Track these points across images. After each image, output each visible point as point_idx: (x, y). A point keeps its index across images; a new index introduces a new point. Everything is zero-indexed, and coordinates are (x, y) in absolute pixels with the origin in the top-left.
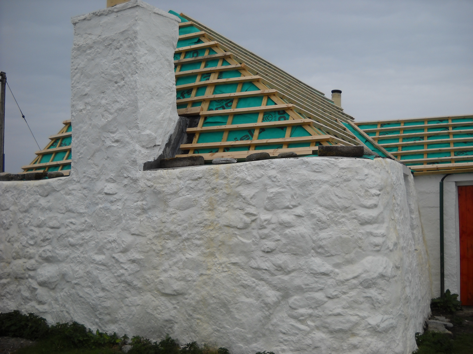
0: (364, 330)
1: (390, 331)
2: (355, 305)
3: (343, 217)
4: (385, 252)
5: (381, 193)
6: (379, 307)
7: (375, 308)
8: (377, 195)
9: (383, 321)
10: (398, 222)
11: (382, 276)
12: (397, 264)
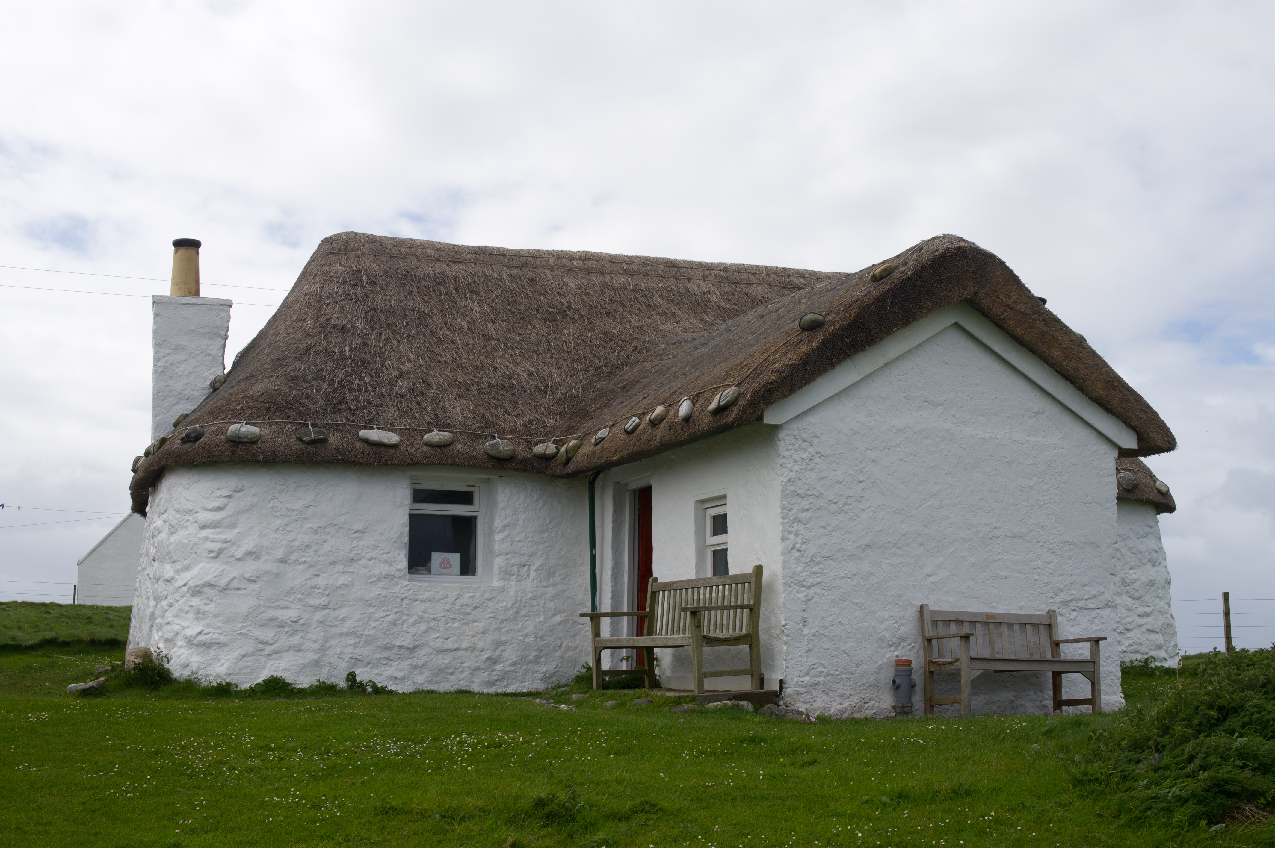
0: (182, 640)
4: (226, 560)
5: (237, 495)
6: (202, 618)
7: (197, 618)
8: (226, 497)
9: (203, 634)
10: (277, 529)
11: (210, 585)
12: (247, 576)
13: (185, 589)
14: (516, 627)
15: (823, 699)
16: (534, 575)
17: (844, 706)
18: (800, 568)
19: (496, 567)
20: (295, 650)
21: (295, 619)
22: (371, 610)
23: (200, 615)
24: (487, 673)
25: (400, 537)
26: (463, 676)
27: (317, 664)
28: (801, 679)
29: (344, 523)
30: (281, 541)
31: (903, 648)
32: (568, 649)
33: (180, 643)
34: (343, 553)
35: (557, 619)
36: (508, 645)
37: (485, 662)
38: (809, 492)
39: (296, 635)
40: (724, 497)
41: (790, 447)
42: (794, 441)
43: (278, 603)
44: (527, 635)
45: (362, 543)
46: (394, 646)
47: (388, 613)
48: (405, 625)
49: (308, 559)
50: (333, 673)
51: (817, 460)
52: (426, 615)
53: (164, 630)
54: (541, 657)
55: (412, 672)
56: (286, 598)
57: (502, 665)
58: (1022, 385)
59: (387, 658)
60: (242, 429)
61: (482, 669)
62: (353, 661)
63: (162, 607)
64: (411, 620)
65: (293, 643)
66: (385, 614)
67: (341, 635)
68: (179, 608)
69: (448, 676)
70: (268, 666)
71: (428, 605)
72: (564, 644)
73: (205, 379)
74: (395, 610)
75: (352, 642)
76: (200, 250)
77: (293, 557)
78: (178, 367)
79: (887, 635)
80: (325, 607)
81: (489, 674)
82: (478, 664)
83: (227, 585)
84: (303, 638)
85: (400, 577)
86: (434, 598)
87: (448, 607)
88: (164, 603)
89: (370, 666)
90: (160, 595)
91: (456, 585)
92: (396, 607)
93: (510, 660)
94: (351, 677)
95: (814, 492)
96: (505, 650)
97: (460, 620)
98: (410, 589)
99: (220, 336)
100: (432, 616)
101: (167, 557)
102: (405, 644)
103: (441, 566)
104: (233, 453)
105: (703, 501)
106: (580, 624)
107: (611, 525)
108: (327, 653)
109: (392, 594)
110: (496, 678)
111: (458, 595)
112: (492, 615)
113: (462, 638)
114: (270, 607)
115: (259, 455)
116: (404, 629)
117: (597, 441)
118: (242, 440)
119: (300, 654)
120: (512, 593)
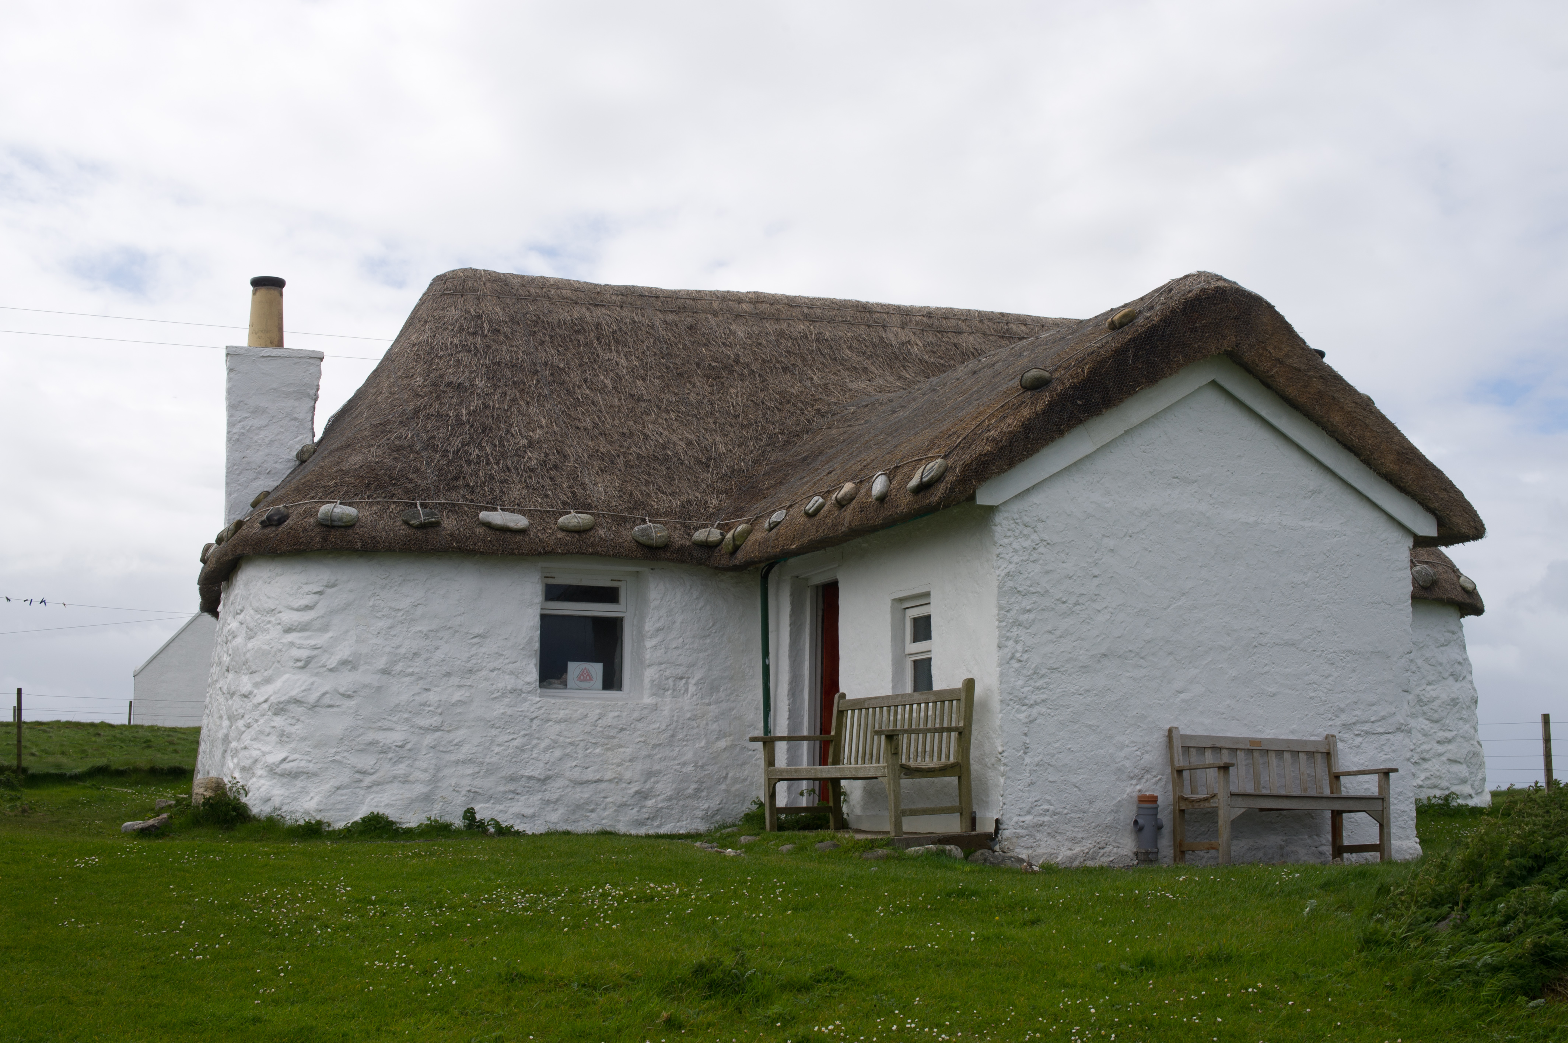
0: (262, 769)
1: (302, 778)
2: (262, 737)
3: (269, 622)
4: (316, 671)
5: (329, 591)
6: (287, 742)
7: (281, 742)
8: (315, 593)
9: (287, 761)
10: (379, 633)
11: (297, 702)
12: (342, 690)
13: (266, 706)
14: (671, 754)
15: (1048, 843)
16: (694, 690)
17: (1074, 852)
18: (1020, 683)
19: (647, 681)
20: (400, 781)
21: (400, 744)
22: (494, 732)
23: (284, 738)
24: (635, 810)
25: (529, 643)
26: (607, 813)
27: (427, 798)
28: (1022, 819)
29: (460, 625)
30: (384, 647)
31: (1147, 781)
32: (735, 780)
33: (259, 772)
34: (459, 662)
35: (722, 744)
36: (661, 775)
37: (633, 796)
38: (1032, 589)
39: (401, 762)
40: (927, 594)
41: (1009, 534)
42: (1013, 526)
43: (380, 724)
44: (684, 764)
45: (483, 650)
46: (522, 777)
47: (515, 736)
48: (536, 751)
49: (417, 670)
50: (447, 810)
51: (1041, 549)
52: (561, 738)
53: (240, 756)
54: (702, 791)
55: (544, 808)
56: (389, 718)
57: (654, 801)
58: (1295, 457)
59: (513, 792)
60: (336, 510)
61: (629, 805)
62: (472, 795)
63: (237, 727)
64: (543, 745)
65: (398, 772)
66: (511, 737)
67: (457, 762)
68: (258, 729)
69: (588, 814)
70: (368, 800)
71: (563, 726)
72: (730, 775)
73: (290, 448)
74: (523, 733)
75: (470, 771)
76: (284, 290)
77: (398, 668)
78: (257, 434)
79: (1127, 765)
80: (437, 729)
81: (638, 811)
82: (624, 799)
83: (318, 701)
84: (410, 766)
85: (529, 692)
86: (570, 718)
87: (588, 729)
88: (240, 723)
89: (492, 801)
90: (235, 713)
91: (598, 702)
92: (524, 729)
93: (665, 794)
94: (470, 814)
95: (1038, 589)
96: (658, 782)
97: (603, 745)
98: (541, 707)
99: (309, 395)
100: (569, 740)
101: (244, 667)
102: (535, 774)
103: (579, 679)
104: (325, 539)
105: (901, 600)
106: (750, 750)
107: (789, 629)
108: (440, 784)
109: (519, 713)
110: (646, 816)
111: (600, 714)
112: (642, 739)
113: (605, 766)
114: (369, 728)
115: (356, 542)
116: (534, 755)
117: (772, 526)
118: (335, 524)
119: (407, 786)
120: (666, 713)
